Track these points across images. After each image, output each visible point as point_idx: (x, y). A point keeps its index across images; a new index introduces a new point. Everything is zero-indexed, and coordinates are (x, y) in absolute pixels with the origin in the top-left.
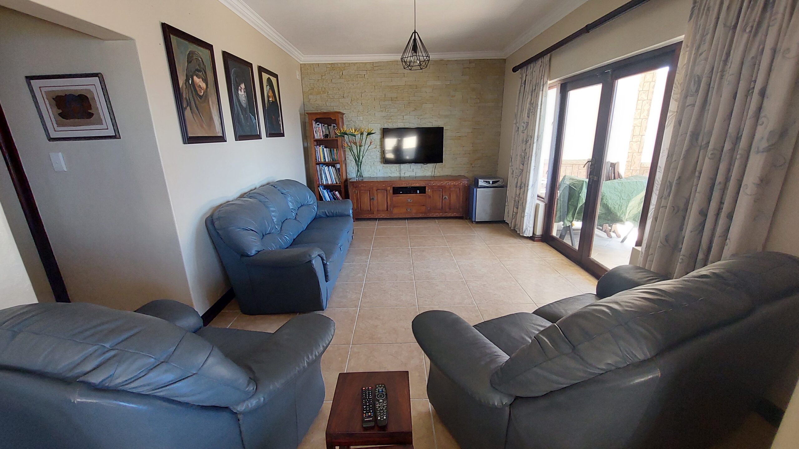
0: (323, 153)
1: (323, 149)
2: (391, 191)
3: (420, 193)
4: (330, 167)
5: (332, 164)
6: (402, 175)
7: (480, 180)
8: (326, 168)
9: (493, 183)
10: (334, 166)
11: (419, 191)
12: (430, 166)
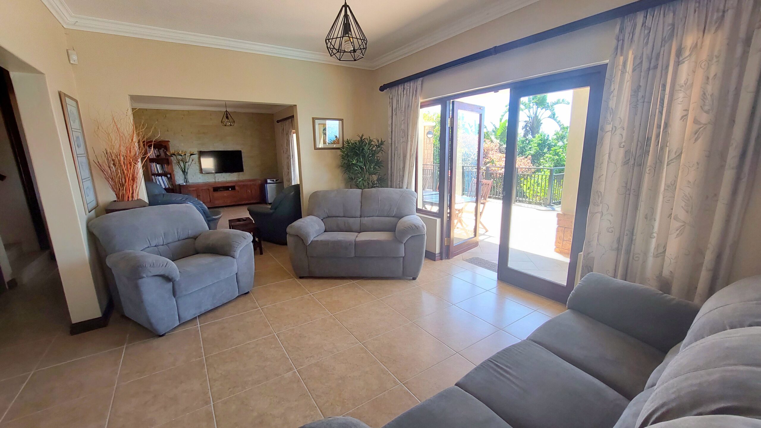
0: (157, 168)
1: (156, 165)
2: (212, 190)
3: (231, 190)
4: (163, 176)
5: (164, 174)
6: (217, 180)
7: (268, 180)
8: (160, 178)
9: (276, 180)
10: (167, 176)
11: (231, 189)
12: (235, 174)
